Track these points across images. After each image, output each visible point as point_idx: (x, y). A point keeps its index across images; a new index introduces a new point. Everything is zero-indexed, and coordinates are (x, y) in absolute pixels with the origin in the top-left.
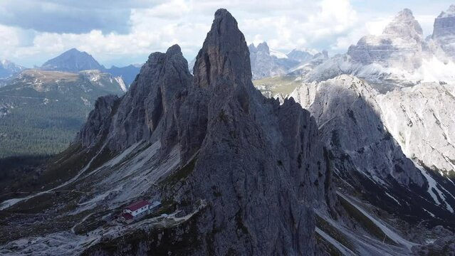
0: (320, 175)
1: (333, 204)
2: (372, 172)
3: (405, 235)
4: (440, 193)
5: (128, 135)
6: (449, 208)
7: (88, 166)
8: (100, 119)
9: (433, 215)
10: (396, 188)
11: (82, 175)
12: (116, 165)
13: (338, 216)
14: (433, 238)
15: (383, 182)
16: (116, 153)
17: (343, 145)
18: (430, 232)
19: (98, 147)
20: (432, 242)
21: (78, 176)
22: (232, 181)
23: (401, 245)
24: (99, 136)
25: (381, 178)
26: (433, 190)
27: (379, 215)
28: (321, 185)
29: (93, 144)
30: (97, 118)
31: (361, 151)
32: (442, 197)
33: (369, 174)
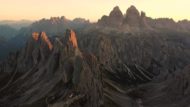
0: (99, 75)
1: (103, 84)
2: (111, 69)
3: (123, 90)
4: (131, 73)
5: (27, 66)
6: (134, 78)
7: (11, 80)
8: (12, 60)
9: (130, 81)
10: (119, 73)
11: (10, 84)
12: (25, 79)
13: (105, 87)
14: (131, 89)
15: (114, 72)
16: (22, 74)
17: (101, 61)
18: (129, 87)
19: (14, 72)
20: (130, 90)
21: (8, 84)
22: (87, 85)
23: (122, 93)
24: (13, 68)
25: (114, 71)
26: (130, 72)
27: (116, 84)
28: (100, 78)
29: (11, 71)
30: (10, 60)
31: (107, 62)
32: (132, 75)
33: (110, 70)
